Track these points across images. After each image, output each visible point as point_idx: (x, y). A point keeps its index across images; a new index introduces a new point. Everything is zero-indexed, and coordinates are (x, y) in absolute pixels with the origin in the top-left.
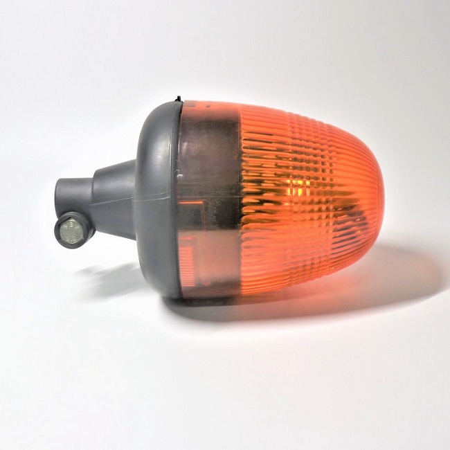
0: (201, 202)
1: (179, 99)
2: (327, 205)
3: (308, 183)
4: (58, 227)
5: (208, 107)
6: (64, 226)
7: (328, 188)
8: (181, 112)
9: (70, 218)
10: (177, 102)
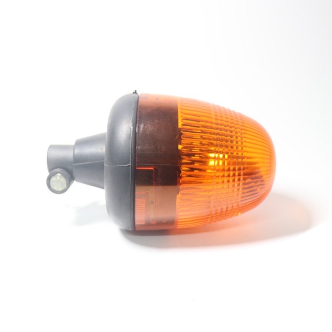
0: (152, 169)
1: (135, 92)
2: (240, 171)
3: (226, 156)
4: (49, 179)
5: (157, 99)
6: (53, 179)
7: (240, 160)
8: (138, 102)
9: (57, 173)
10: (135, 95)
